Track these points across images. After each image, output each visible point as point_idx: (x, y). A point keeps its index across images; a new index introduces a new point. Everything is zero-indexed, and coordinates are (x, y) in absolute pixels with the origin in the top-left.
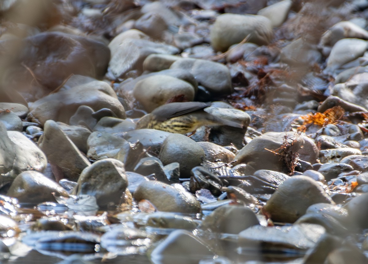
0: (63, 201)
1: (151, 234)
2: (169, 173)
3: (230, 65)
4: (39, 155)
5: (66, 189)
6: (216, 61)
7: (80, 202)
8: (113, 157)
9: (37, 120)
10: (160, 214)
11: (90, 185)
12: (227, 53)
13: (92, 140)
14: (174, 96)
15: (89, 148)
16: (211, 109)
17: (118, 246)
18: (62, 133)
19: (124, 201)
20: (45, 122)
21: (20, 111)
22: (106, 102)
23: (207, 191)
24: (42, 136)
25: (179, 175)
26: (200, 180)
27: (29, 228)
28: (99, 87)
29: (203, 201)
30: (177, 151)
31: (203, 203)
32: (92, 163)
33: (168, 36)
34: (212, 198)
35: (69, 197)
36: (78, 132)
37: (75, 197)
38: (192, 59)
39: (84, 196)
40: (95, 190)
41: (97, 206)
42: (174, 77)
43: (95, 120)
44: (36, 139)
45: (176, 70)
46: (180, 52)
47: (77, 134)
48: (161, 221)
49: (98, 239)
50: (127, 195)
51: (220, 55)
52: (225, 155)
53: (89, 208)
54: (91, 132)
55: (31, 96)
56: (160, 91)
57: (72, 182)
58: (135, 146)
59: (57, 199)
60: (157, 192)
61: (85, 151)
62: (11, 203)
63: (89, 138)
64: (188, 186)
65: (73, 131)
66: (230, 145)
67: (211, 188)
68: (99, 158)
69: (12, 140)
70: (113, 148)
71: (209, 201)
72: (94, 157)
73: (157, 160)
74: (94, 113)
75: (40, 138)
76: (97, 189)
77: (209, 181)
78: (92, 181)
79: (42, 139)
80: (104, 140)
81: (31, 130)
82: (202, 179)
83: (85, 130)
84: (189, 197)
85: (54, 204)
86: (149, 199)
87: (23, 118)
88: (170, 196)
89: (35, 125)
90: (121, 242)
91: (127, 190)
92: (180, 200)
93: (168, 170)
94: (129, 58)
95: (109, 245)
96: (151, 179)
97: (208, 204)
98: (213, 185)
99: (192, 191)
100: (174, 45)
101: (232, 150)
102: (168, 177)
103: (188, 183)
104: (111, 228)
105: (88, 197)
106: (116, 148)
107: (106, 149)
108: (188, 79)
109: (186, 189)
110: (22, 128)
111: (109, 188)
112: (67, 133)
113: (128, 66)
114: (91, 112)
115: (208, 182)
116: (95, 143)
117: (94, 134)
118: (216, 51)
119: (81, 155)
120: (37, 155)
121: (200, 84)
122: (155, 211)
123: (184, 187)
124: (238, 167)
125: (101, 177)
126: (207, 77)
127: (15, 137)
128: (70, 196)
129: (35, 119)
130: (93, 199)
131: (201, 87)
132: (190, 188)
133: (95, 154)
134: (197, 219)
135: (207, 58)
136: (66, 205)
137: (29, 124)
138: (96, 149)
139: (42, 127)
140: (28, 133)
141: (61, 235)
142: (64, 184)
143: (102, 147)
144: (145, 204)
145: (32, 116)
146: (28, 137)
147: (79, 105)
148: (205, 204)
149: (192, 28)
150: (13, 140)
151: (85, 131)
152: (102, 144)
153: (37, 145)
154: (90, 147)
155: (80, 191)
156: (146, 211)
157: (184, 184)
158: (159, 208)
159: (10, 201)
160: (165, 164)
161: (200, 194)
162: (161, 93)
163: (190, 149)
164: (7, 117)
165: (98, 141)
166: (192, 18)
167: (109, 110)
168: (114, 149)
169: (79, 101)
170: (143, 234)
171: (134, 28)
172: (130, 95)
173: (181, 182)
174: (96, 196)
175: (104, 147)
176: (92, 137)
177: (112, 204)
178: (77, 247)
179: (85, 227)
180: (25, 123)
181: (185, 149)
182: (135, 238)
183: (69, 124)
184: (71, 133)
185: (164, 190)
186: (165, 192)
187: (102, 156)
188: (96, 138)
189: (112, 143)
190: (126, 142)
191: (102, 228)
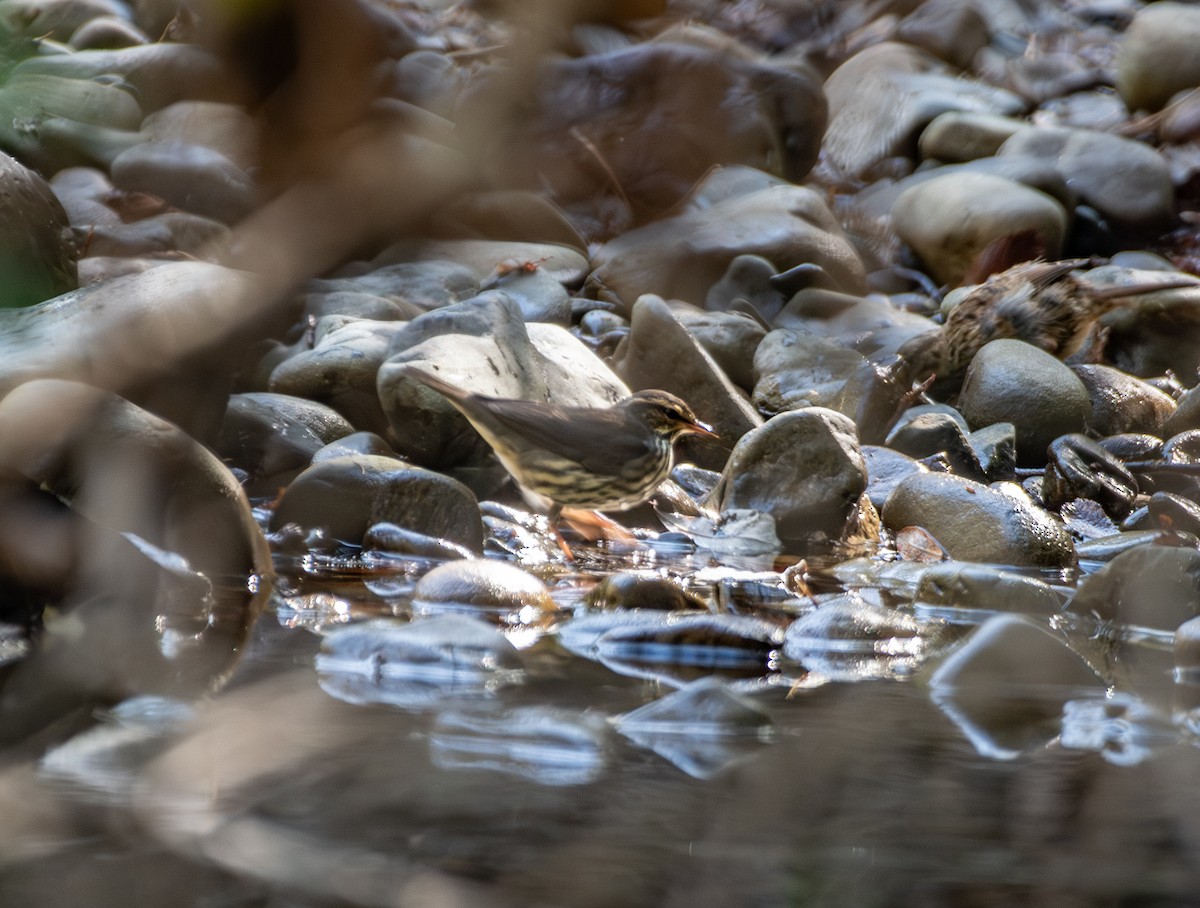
0: (679, 526)
1: (931, 624)
2: (986, 451)
3: (1169, 150)
4: (615, 394)
5: (691, 491)
6: (1131, 136)
7: (730, 528)
8: (825, 405)
9: (611, 295)
10: (954, 568)
11: (759, 481)
12: (1160, 115)
13: (768, 352)
14: (1007, 232)
15: (758, 378)
16: (1112, 273)
17: (833, 656)
18: (683, 332)
19: (855, 529)
20: (635, 299)
21: (563, 267)
22: (810, 246)
23: (1092, 506)
24: (625, 338)
25: (1014, 458)
26: (1074, 472)
27: (583, 600)
28: (793, 205)
29: (1082, 534)
30: (1011, 388)
31: (1081, 539)
32: (766, 418)
33: (994, 62)
34: (1109, 525)
35: (698, 515)
36: (730, 330)
37: (714, 516)
38: (1063, 131)
39: (740, 512)
40: (774, 497)
41: (777, 543)
42: (1009, 178)
43: (778, 297)
44: (607, 348)
45: (1015, 159)
46: (1027, 110)
47: (727, 336)
48: (960, 585)
49: (777, 636)
50: (865, 513)
51: (1143, 121)
52: (1146, 403)
53: (756, 548)
54: (765, 332)
55: (597, 225)
56: (965, 220)
57: (709, 472)
58: (889, 376)
59: (665, 520)
60: (949, 505)
61: (747, 386)
62: (532, 530)
63: (760, 348)
64: (1039, 489)
65: (715, 325)
66: (1162, 374)
67: (1104, 497)
68: (787, 405)
69: (539, 350)
70: (829, 376)
71: (1099, 533)
72: (771, 401)
73: (953, 415)
74: (777, 276)
75: (621, 344)
76: (778, 493)
77: (1101, 477)
78: (765, 469)
79: (625, 348)
80: (803, 354)
81: (594, 322)
82: (1080, 470)
83: (749, 325)
84: (1042, 521)
85: (654, 534)
86: (925, 526)
87: (573, 287)
88: (985, 518)
89: (605, 309)
90: (842, 646)
91: (865, 496)
92: (1017, 528)
93: (982, 443)
94: (885, 122)
95: (807, 654)
96: (934, 467)
97: (1095, 541)
98: (1111, 487)
99: (1052, 504)
100: (1012, 88)
101: (1168, 390)
102: (984, 464)
103: (1040, 481)
104: (816, 604)
105: (753, 515)
106: (837, 379)
107: (807, 380)
108: (1049, 186)
109: (1033, 497)
110: (570, 316)
111: (813, 492)
112: (696, 333)
113: (881, 146)
114: (767, 274)
115: (1097, 480)
116: (776, 361)
117: (774, 336)
118: (1133, 107)
119: (736, 396)
120: (611, 394)
121: (1083, 200)
122: (944, 559)
123: (1027, 492)
124: (1183, 437)
125: (792, 457)
126: (1102, 182)
127: (549, 341)
128: (702, 510)
129: (608, 292)
130: (768, 521)
131: (1085, 211)
132: (1046, 496)
133: (775, 394)
134: (1063, 584)
135: (1105, 128)
136: (691, 537)
137: (589, 305)
138: (779, 379)
139: (625, 313)
140: (587, 330)
141: (672, 621)
142: (686, 476)
143: (797, 373)
144: (915, 538)
145: (597, 283)
146: (585, 342)
147: (735, 253)
148: (1086, 540)
149: (1066, 43)
150: (543, 348)
151: (749, 328)
152: (796, 365)
153: (612, 365)
154: (763, 375)
155: (730, 497)
156: (917, 558)
157: (1027, 483)
158: (953, 549)
159: (530, 522)
160: (974, 427)
161: (1071, 514)
162: (967, 224)
163: (1049, 385)
164: (527, 284)
165: (785, 357)
166: (1065, 15)
167: (820, 268)
168: (828, 381)
169: (732, 242)
170: (906, 622)
171: (898, 37)
172: (883, 228)
173: (1020, 479)
174: (772, 513)
175: (802, 376)
176: (768, 346)
177: (820, 536)
178: (717, 657)
179: (743, 600)
180: (577, 303)
181: (1033, 384)
182: (885, 633)
183: (702, 305)
184: (708, 332)
185: (971, 498)
186: (973, 505)
187: (795, 399)
188: (780, 348)
189: (822, 365)
190: (865, 362)
191: (788, 604)
